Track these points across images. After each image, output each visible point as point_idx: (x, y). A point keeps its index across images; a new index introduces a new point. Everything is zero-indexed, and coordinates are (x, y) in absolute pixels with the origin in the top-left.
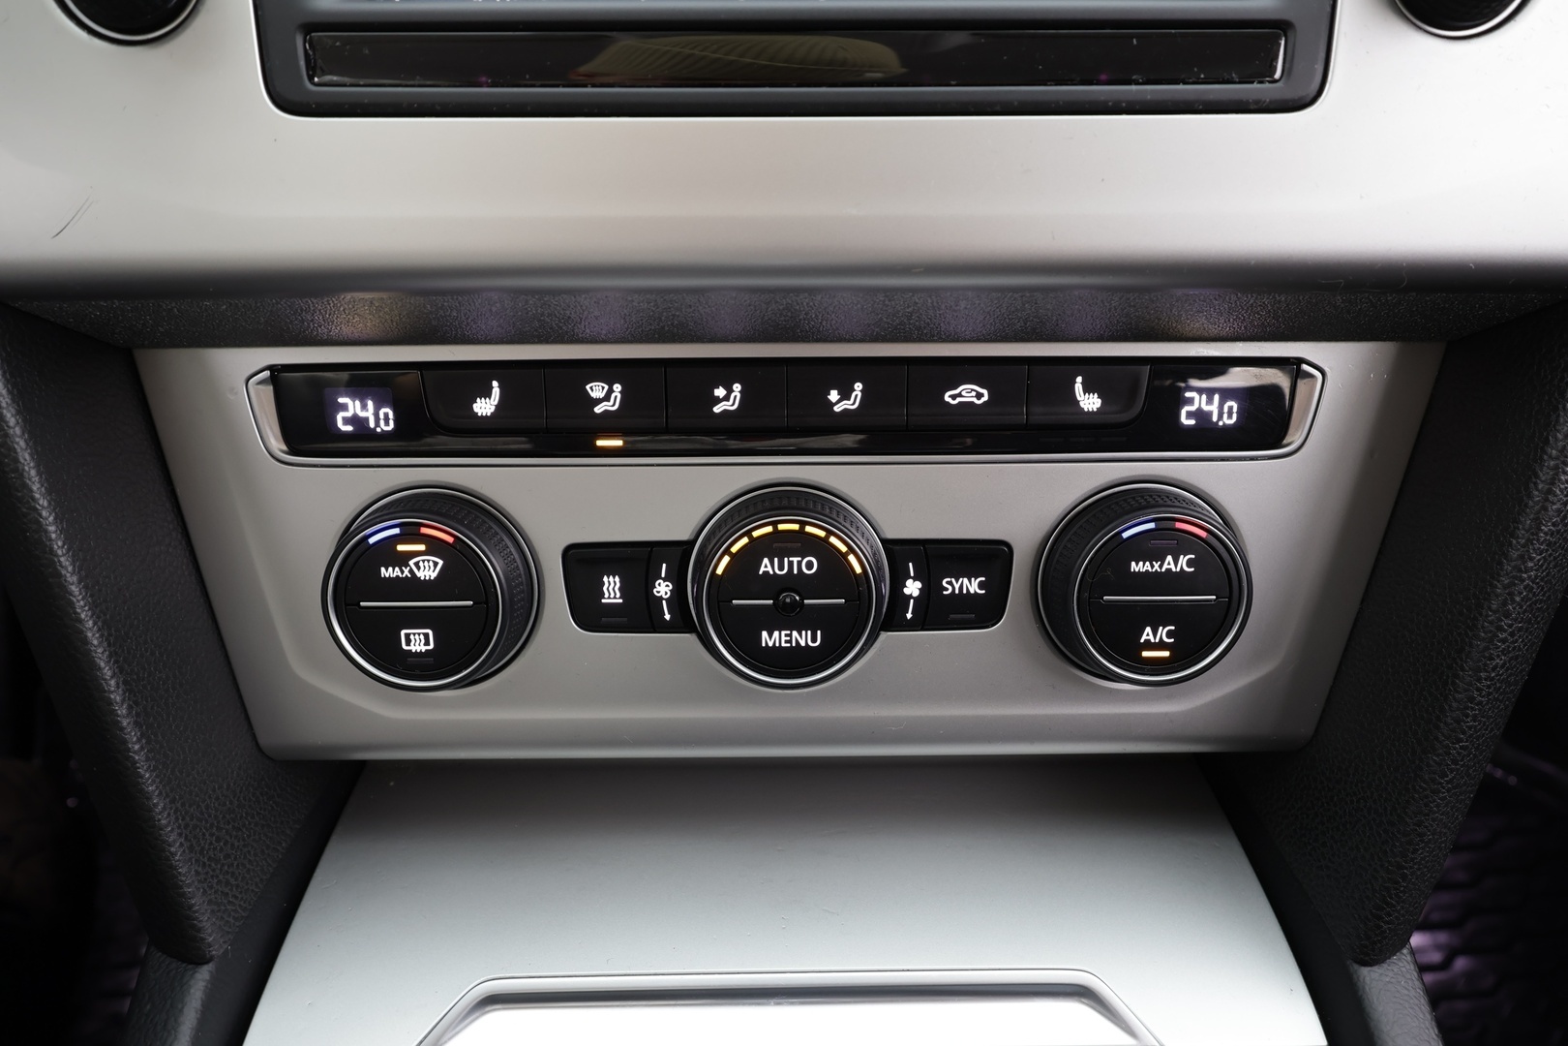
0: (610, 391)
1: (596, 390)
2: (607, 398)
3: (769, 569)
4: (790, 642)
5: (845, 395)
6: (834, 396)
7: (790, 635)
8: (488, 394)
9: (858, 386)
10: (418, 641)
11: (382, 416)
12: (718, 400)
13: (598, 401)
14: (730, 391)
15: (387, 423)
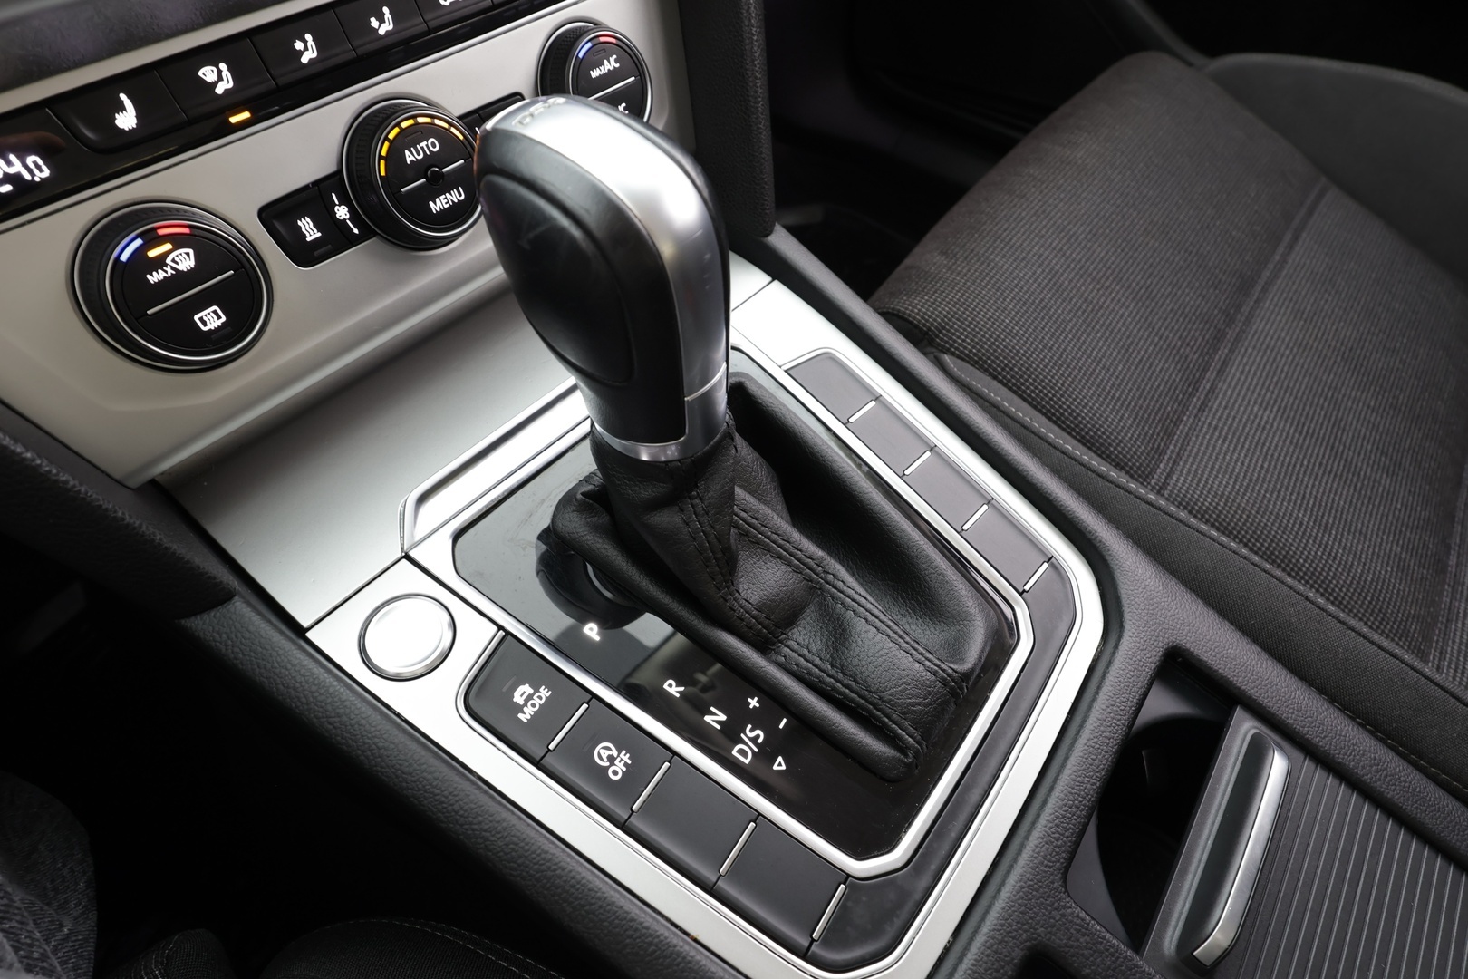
0: (220, 72)
1: (208, 74)
2: (220, 78)
3: (412, 158)
4: (448, 202)
5: (381, 20)
6: (374, 23)
7: (446, 198)
8: (122, 108)
9: (386, 10)
10: (211, 319)
11: (32, 166)
12: (300, 53)
13: (215, 84)
14: (305, 42)
15: (41, 171)
